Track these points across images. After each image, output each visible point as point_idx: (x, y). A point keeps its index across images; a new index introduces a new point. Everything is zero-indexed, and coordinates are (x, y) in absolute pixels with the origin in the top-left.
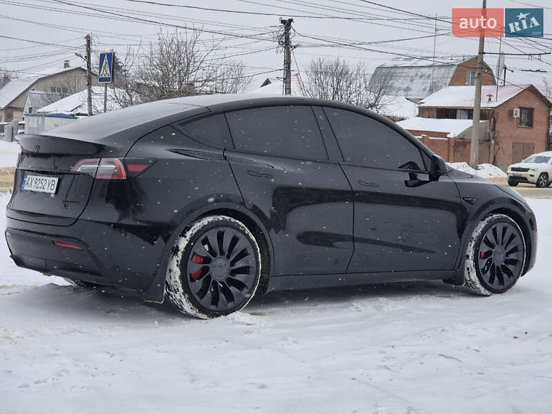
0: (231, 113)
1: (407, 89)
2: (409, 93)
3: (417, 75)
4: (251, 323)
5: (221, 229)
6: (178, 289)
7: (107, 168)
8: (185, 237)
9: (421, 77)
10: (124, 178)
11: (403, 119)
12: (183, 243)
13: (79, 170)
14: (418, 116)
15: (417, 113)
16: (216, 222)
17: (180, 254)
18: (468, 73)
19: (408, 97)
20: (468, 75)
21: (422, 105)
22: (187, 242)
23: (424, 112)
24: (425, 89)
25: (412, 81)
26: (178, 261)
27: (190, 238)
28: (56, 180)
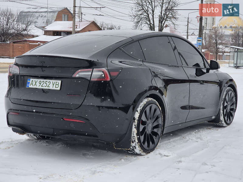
0: (141, 41)
1: (36, 22)
2: (37, 24)
3: (39, 16)
4: (168, 155)
5: (150, 105)
6: (135, 141)
7: (96, 74)
8: (137, 111)
9: (42, 17)
10: (109, 80)
11: (37, 36)
12: (137, 115)
13: (77, 76)
14: (44, 35)
15: (43, 33)
16: (149, 101)
17: (136, 121)
18: (62, 15)
19: (36, 26)
20: (63, 17)
21: (45, 30)
22: (139, 114)
23: (47, 33)
24: (44, 22)
25: (37, 18)
26: (135, 125)
27: (140, 112)
28: (60, 82)
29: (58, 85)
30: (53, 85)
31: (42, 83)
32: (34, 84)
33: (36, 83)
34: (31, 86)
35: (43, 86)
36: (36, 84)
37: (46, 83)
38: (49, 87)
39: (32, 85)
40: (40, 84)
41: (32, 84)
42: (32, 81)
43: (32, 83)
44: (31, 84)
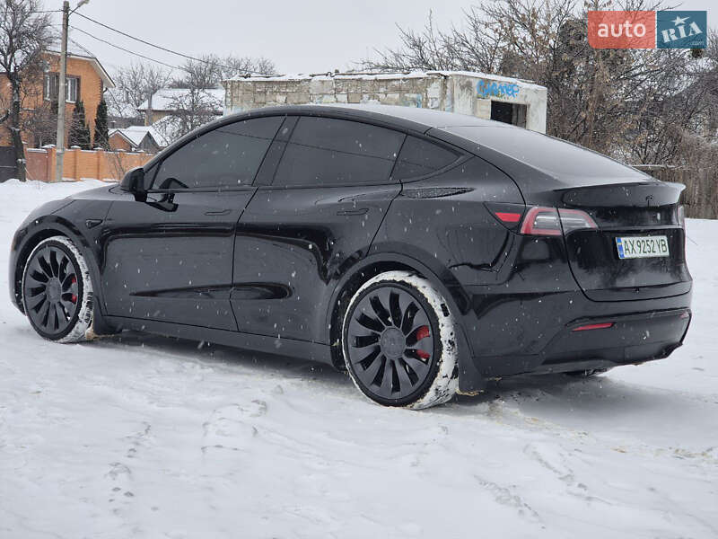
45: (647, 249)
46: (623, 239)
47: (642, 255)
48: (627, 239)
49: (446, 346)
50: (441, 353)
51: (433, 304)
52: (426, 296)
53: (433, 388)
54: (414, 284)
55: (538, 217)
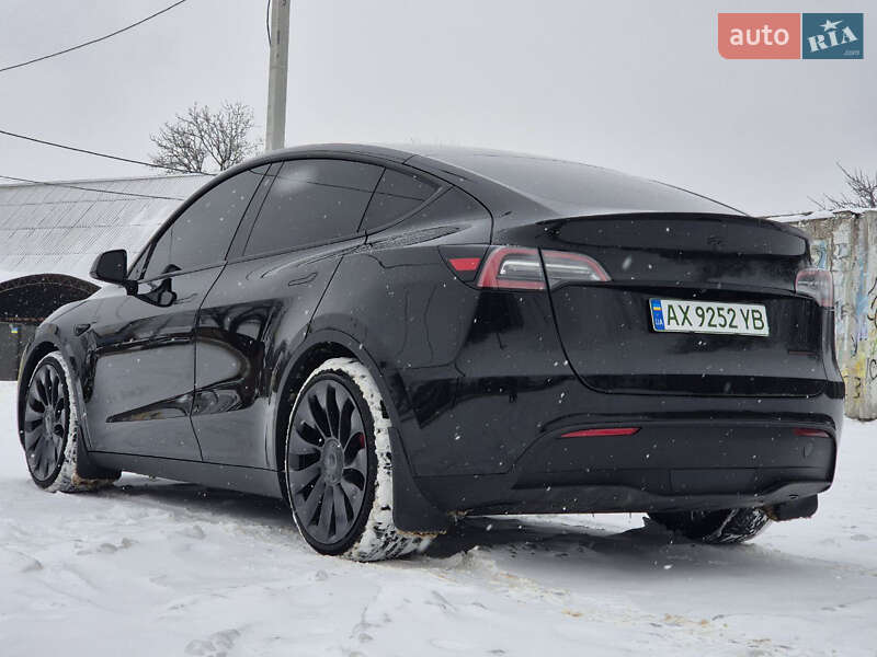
28: (763, 310)
29: (760, 319)
30: (746, 320)
31: (708, 316)
32: (680, 320)
33: (685, 314)
34: (672, 327)
35: (715, 326)
36: (686, 318)
37: (720, 315)
38: (736, 327)
39: (672, 321)
40: (703, 316)
41: (675, 318)
42: (670, 307)
43: (672, 315)
44: (670, 318)
45: (717, 320)
46: (665, 303)
47: (706, 329)
48: (675, 303)
49: (382, 461)
50: (375, 472)
51: (369, 400)
52: (361, 389)
53: (369, 525)
54: (351, 373)
55: (506, 263)
